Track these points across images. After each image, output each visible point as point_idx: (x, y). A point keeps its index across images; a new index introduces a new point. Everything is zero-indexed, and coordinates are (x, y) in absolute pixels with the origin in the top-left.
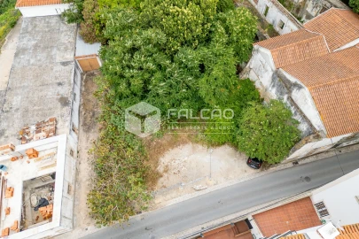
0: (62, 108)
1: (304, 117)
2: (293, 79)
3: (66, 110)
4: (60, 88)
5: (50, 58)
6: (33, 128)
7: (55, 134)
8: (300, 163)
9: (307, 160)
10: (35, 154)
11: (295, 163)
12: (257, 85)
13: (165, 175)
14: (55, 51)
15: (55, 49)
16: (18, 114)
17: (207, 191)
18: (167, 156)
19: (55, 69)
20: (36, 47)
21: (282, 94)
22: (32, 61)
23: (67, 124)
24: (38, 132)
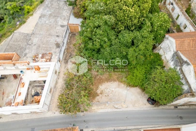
0: (56, 49)
1: (187, 82)
2: (185, 59)
3: (58, 50)
4: (57, 38)
5: (56, 22)
6: (40, 56)
7: (50, 61)
8: (179, 108)
9: (183, 107)
10: (38, 69)
11: (176, 107)
12: (163, 58)
13: (100, 95)
14: (59, 19)
15: (59, 18)
16: (35, 47)
17: (121, 110)
18: (103, 85)
19: (57, 28)
20: (50, 15)
21: (176, 65)
22: (47, 22)
23: (57, 57)
24: (42, 58)
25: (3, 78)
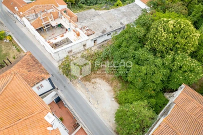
0: (100, 32)
2: (169, 112)
3: (100, 34)
4: (109, 28)
5: (121, 18)
6: (87, 28)
7: (88, 36)
10: (78, 35)
13: (91, 84)
14: (125, 18)
16: (91, 22)
17: (91, 105)
18: (100, 80)
19: (117, 22)
20: (124, 12)
22: (116, 15)
23: (95, 37)
24: (86, 31)
25: (62, 28)
